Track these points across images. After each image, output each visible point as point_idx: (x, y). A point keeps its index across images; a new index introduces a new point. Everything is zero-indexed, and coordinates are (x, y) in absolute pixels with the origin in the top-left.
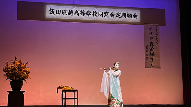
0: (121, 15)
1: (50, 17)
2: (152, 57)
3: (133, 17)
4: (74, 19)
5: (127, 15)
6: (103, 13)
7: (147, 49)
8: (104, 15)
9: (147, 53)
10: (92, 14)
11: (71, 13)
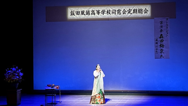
0: (132, 11)
1: (71, 18)
2: (162, 48)
3: (143, 12)
4: (91, 18)
5: (138, 11)
6: (116, 11)
7: (157, 41)
8: (117, 13)
9: (157, 45)
10: (106, 12)
11: (88, 13)
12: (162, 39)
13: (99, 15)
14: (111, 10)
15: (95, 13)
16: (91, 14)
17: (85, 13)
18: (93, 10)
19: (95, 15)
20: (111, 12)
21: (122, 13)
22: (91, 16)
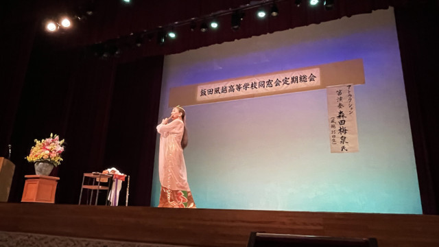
0: (290, 81)
1: (202, 100)
2: (343, 134)
3: (308, 80)
4: (229, 96)
5: (299, 79)
7: (333, 123)
8: (266, 84)
9: (333, 129)
10: (250, 86)
11: (224, 90)
12: (342, 119)
13: (239, 91)
14: (258, 82)
15: (234, 89)
16: (228, 91)
17: (220, 91)
18: (231, 86)
19: (233, 91)
20: (258, 84)
21: (274, 85)
22: (228, 94)
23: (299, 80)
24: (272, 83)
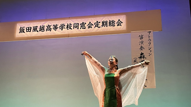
0: (101, 24)
1: (20, 36)
3: (116, 25)
4: (46, 35)
5: (108, 23)
6: (79, 25)
7: (135, 63)
8: (80, 26)
10: (66, 27)
11: (42, 29)
13: (56, 30)
14: (73, 23)
15: (51, 29)
16: (45, 30)
17: (38, 29)
18: (49, 25)
19: (50, 31)
20: (73, 26)
21: (87, 27)
22: (46, 33)
23: (108, 25)
24: (86, 25)
